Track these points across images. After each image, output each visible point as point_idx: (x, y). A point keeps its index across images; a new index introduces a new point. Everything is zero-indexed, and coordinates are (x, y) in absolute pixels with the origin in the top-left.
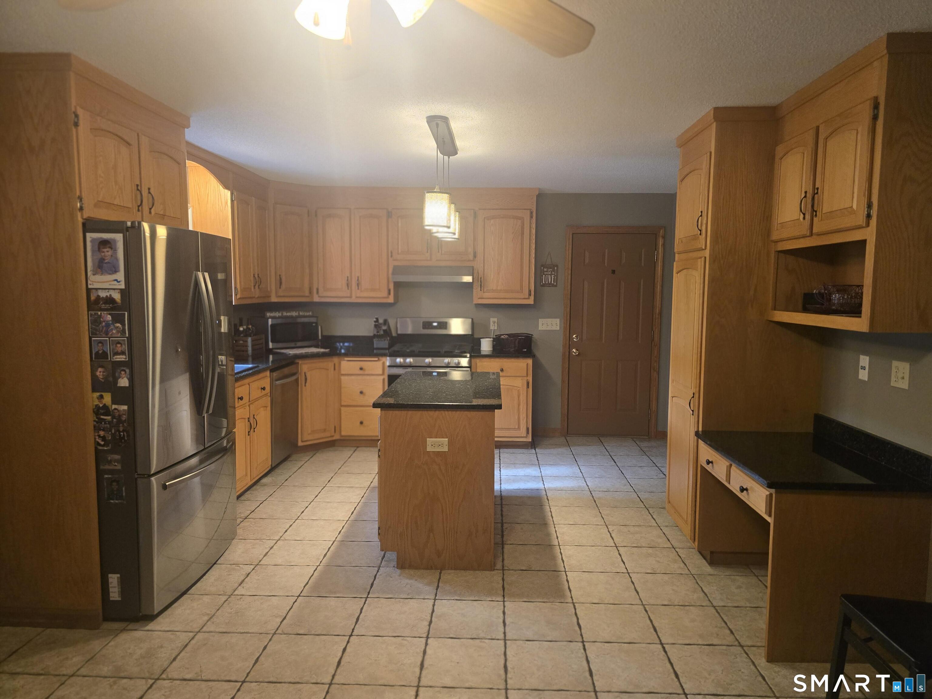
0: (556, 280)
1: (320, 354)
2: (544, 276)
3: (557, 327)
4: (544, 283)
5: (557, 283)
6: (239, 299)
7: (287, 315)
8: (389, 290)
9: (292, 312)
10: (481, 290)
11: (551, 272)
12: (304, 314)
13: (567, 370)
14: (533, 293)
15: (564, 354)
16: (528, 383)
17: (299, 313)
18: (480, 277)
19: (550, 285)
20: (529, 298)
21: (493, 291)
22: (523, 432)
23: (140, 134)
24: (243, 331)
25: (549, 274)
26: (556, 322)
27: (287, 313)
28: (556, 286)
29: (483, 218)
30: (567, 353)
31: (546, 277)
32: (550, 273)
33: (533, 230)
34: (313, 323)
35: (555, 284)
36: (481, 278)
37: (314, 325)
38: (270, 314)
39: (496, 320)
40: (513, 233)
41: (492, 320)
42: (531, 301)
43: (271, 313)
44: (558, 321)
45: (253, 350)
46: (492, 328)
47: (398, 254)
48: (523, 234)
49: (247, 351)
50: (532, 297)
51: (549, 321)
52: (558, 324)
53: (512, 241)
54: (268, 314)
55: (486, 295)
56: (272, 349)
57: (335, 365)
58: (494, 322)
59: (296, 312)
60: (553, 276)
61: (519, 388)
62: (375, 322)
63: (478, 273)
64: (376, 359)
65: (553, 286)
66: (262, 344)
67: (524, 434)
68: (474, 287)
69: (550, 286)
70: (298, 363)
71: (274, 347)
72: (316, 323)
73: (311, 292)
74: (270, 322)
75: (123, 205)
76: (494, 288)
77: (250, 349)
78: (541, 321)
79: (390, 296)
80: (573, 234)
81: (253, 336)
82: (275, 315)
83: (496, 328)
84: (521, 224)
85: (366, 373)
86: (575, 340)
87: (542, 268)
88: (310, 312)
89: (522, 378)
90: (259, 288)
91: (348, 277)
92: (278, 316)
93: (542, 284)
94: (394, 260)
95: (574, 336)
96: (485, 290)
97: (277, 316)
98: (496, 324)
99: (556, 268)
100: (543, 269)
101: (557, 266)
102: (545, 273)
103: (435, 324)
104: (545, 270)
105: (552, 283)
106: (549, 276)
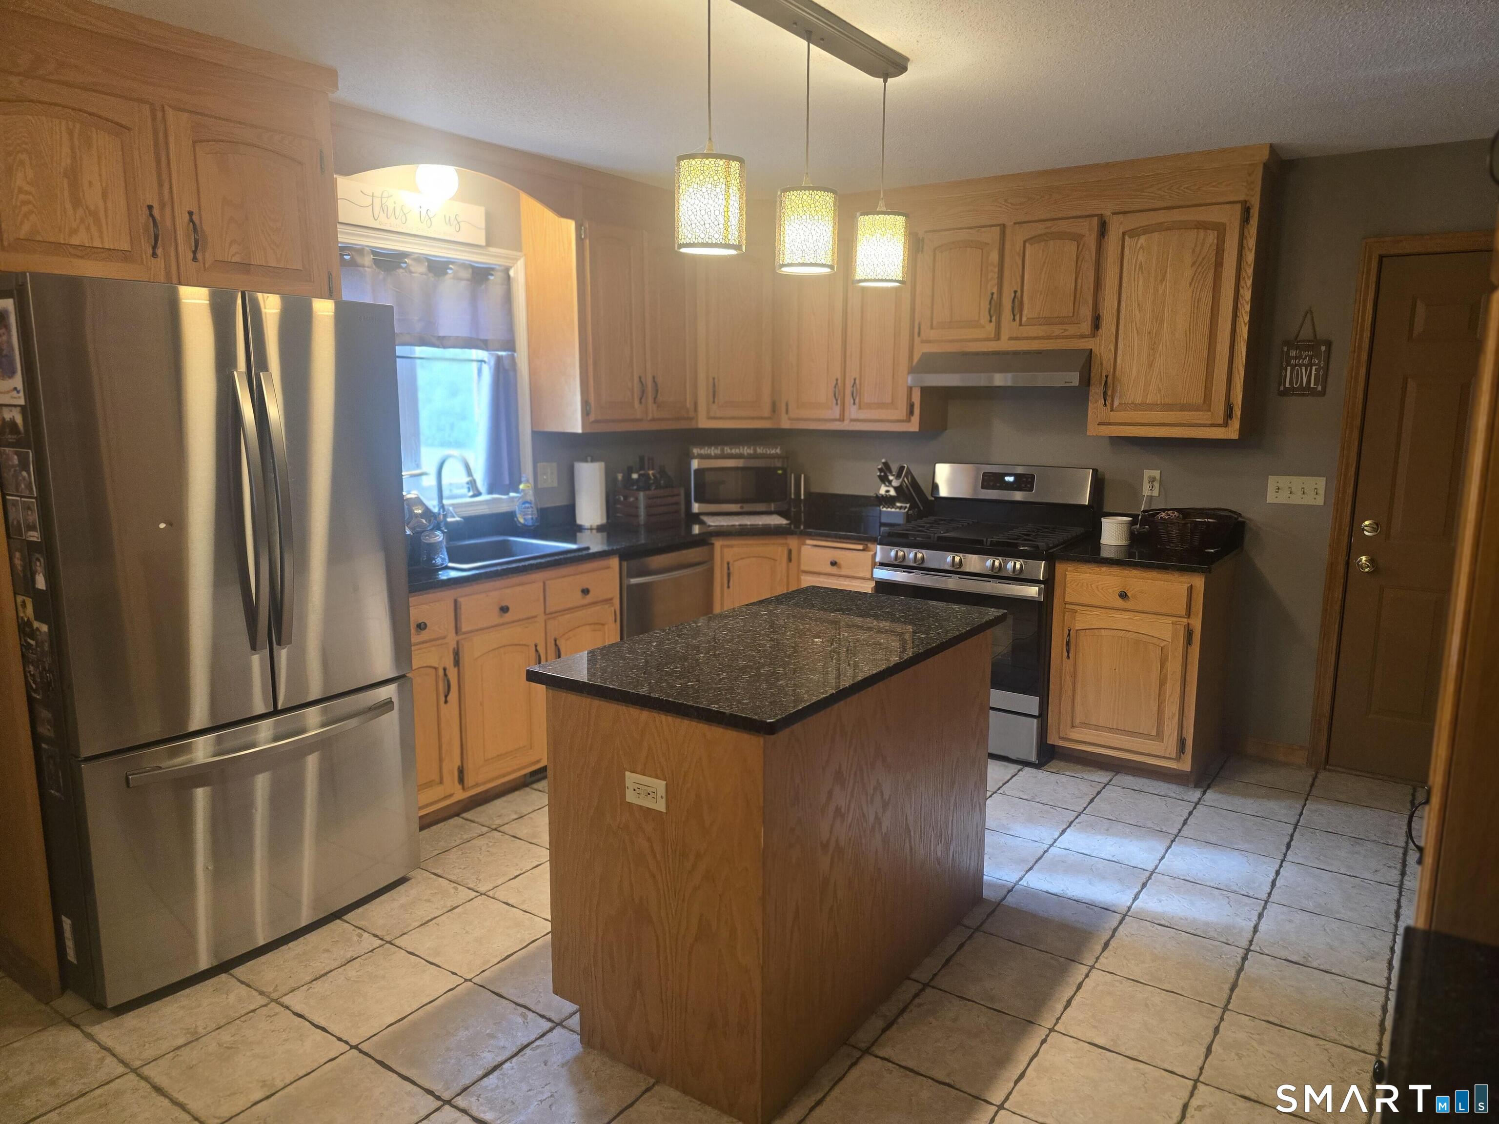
0: (1324, 379)
1: (772, 526)
2: (1289, 368)
3: (1317, 497)
4: (1287, 385)
5: (1324, 388)
6: (596, 421)
7: (732, 454)
8: (912, 406)
9: (741, 448)
10: (1105, 405)
11: (1310, 360)
12: (764, 451)
13: (1337, 608)
14: (1237, 412)
15: (1332, 566)
16: (1189, 634)
17: (755, 450)
18: (1104, 375)
19: (1307, 391)
20: (1226, 424)
21: (1136, 407)
22: (1170, 745)
23: (166, 108)
24: (638, 480)
25: (1304, 365)
26: (1316, 486)
27: (731, 449)
28: (1323, 393)
29: (1121, 235)
30: (1341, 568)
31: (1295, 373)
32: (1306, 361)
33: (1248, 253)
34: (779, 469)
35: (1319, 388)
36: (1107, 377)
37: (780, 472)
38: (699, 450)
39: (1156, 474)
40: (1194, 263)
41: (1147, 474)
42: (1232, 432)
43: (701, 449)
44: (1321, 482)
45: (649, 515)
46: (1146, 492)
47: (932, 328)
48: (1219, 265)
49: (637, 516)
50: (1236, 424)
51: (1297, 482)
52: (1322, 492)
53: (1190, 284)
54: (696, 451)
55: (1115, 416)
56: (698, 514)
57: (790, 552)
58: (1152, 480)
59: (749, 448)
60: (1314, 368)
61: (1165, 643)
62: (881, 470)
63: (1102, 364)
64: (860, 547)
65: (1313, 392)
66: (677, 504)
67: (1172, 751)
68: (1091, 398)
69: (1304, 395)
70: (713, 544)
71: (701, 511)
72: (785, 470)
73: (774, 409)
74: (695, 464)
75: (101, 247)
76: (1139, 400)
77: (642, 512)
78: (1273, 481)
79: (913, 418)
80: (1381, 258)
81: (655, 489)
82: (709, 452)
83: (1156, 493)
84: (1215, 241)
85: (844, 572)
86: (1366, 533)
87: (1285, 349)
88: (777, 448)
89: (1174, 619)
90: (655, 402)
91: (837, 380)
92: (715, 454)
93: (1282, 388)
94: (923, 342)
95: (1367, 523)
96: (1116, 403)
97: (713, 454)
98: (1157, 485)
99: (1323, 348)
100: (1288, 350)
101: (1329, 344)
102: (1293, 362)
103: (1010, 479)
104: (1293, 353)
105: (1312, 385)
106: (1304, 368)
